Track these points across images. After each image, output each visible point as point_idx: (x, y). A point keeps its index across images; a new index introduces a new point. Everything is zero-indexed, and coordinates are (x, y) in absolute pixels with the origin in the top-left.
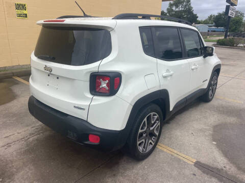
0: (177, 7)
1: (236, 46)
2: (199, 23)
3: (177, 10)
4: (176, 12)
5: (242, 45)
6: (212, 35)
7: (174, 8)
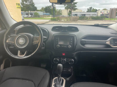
0: (26, 2)
1: (61, 21)
2: (38, 11)
3: (27, 3)
4: (26, 5)
5: (63, 20)
6: (45, 16)
7: (25, 3)
